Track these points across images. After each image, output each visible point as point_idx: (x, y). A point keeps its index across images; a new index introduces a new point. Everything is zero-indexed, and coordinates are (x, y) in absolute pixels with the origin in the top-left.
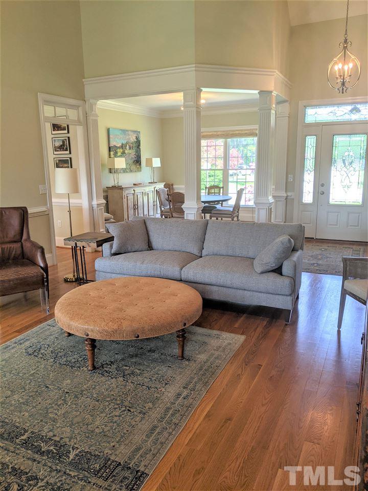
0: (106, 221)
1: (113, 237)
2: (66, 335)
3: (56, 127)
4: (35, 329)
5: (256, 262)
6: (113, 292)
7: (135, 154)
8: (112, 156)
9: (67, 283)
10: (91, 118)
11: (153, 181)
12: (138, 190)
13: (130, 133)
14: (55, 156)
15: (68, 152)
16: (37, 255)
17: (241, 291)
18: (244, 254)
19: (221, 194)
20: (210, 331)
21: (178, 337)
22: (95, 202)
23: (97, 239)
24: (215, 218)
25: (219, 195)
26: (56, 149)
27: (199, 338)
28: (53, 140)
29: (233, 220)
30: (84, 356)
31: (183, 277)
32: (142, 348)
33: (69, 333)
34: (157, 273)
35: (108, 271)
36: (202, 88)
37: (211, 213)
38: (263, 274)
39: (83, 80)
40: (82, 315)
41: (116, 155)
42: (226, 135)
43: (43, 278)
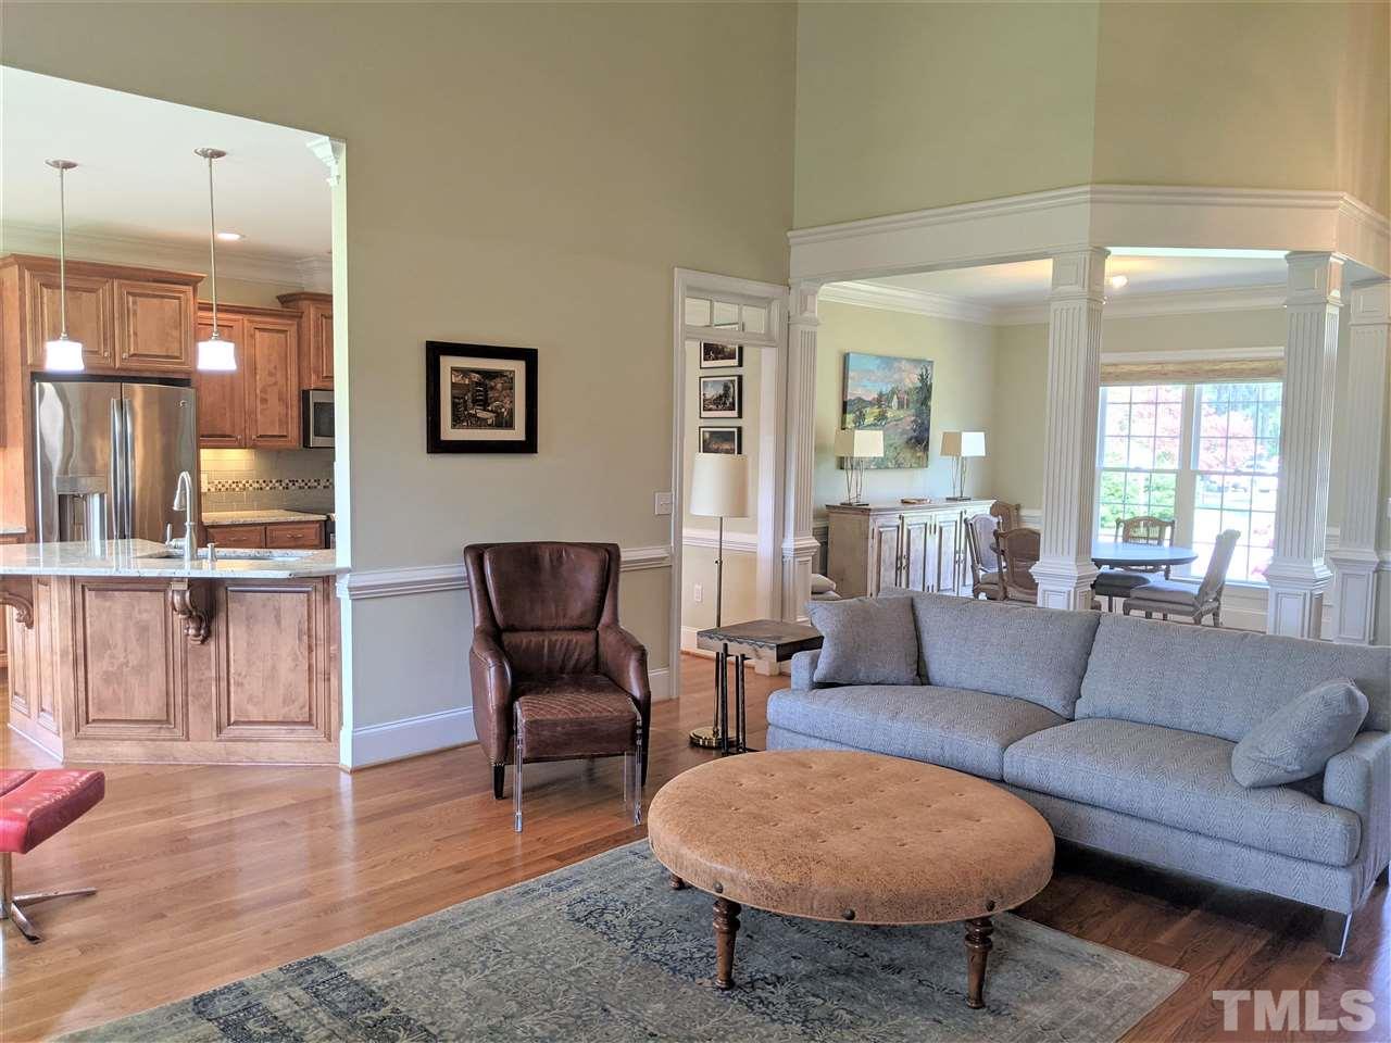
0: (816, 596)
1: (821, 638)
2: (673, 884)
3: (712, 351)
4: (599, 858)
5: (1239, 754)
6: (801, 785)
7: (914, 421)
8: (850, 425)
9: (696, 749)
10: (799, 329)
11: (958, 495)
12: (913, 518)
13: (904, 365)
14: (703, 423)
15: (735, 413)
16: (628, 666)
17: (1185, 834)
18: (1209, 724)
19: (1166, 543)
20: (1074, 943)
21: (968, 938)
22: (789, 544)
23: (779, 638)
24: (1143, 613)
25: (1160, 544)
26: (707, 405)
27: (1040, 956)
28: (703, 383)
29: (1198, 622)
30: (711, 949)
31: (1011, 771)
32: (866, 955)
33: (680, 881)
34: (932, 751)
35: (799, 728)
36: (1109, 248)
37: (1128, 596)
38: (1258, 792)
39: (789, 234)
40: (713, 833)
41: (859, 422)
42: (1191, 374)
43: (635, 727)
